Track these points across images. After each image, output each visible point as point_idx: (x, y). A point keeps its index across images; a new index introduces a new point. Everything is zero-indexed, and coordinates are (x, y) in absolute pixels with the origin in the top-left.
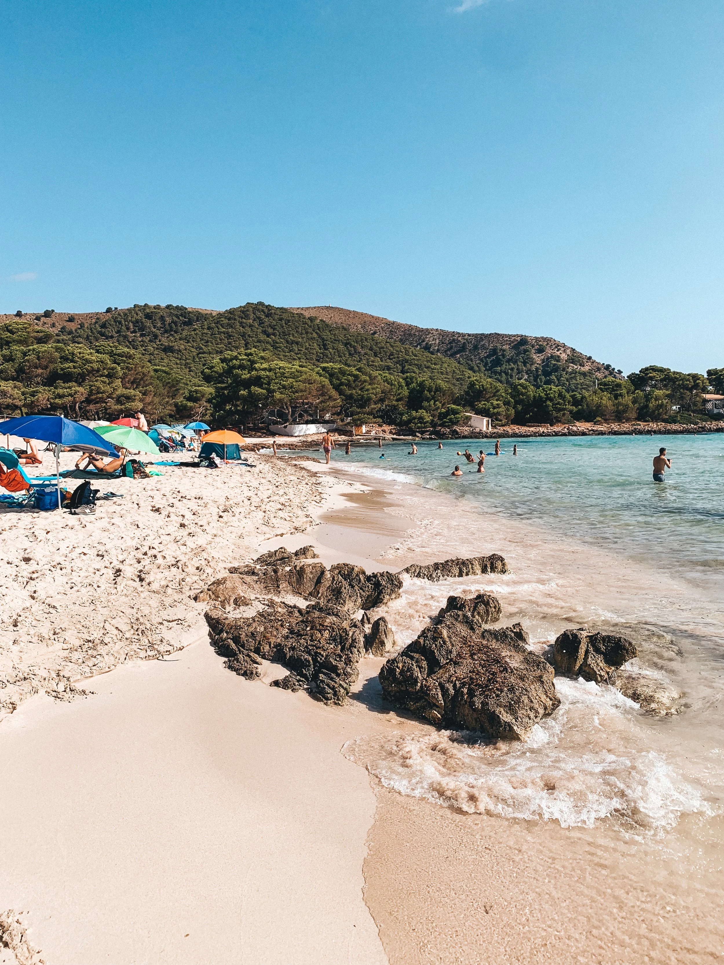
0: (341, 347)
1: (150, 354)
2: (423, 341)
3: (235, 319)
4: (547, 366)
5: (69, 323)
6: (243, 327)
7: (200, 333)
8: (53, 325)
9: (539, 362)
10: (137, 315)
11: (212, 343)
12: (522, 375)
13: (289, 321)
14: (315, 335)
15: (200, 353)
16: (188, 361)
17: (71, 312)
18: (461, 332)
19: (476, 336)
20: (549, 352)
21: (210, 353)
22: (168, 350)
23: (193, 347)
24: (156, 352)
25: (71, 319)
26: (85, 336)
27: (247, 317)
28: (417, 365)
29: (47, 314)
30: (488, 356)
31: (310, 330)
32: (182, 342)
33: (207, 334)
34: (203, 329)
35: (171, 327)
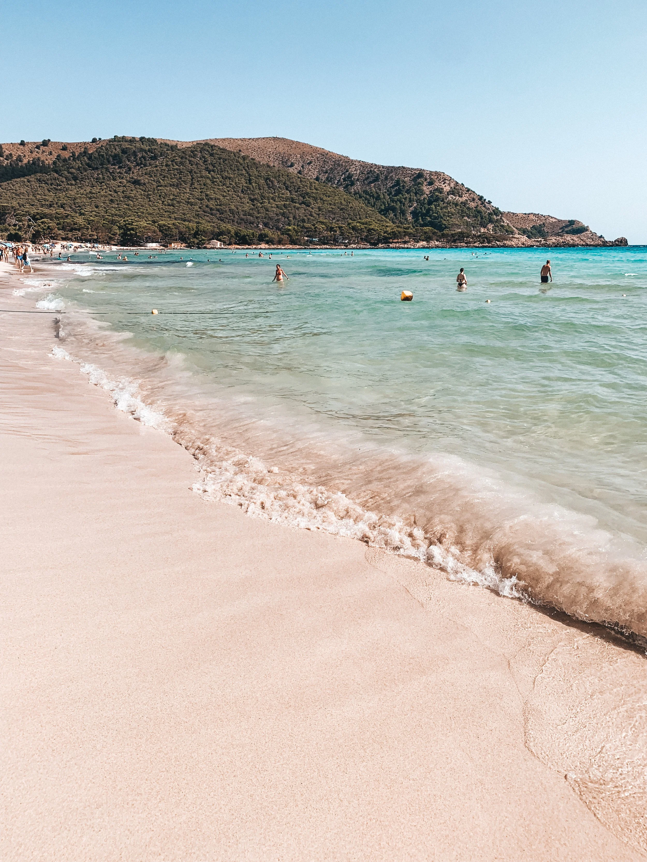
0: (262, 181)
1: (124, 186)
2: (347, 171)
3: (186, 158)
4: (432, 196)
5: (63, 152)
6: (192, 165)
7: (160, 170)
8: (51, 153)
9: (428, 193)
10: (115, 149)
11: (168, 178)
12: (412, 204)
13: (226, 160)
14: (244, 172)
15: (158, 186)
16: (149, 193)
17: (64, 141)
18: (377, 164)
19: (388, 168)
20: (437, 184)
21: (166, 186)
22: (136, 182)
23: (154, 181)
24: (127, 185)
25: (64, 148)
26: (77, 167)
27: (195, 156)
28: (314, 197)
29: (45, 143)
30: (393, 187)
31: (241, 168)
32: (146, 176)
33: (165, 170)
34: (162, 166)
35: (141, 161)
